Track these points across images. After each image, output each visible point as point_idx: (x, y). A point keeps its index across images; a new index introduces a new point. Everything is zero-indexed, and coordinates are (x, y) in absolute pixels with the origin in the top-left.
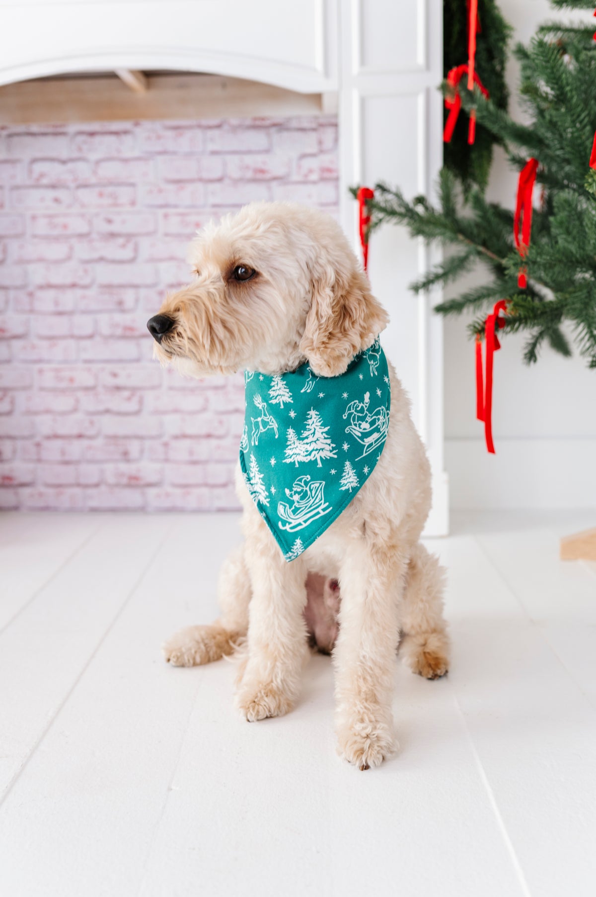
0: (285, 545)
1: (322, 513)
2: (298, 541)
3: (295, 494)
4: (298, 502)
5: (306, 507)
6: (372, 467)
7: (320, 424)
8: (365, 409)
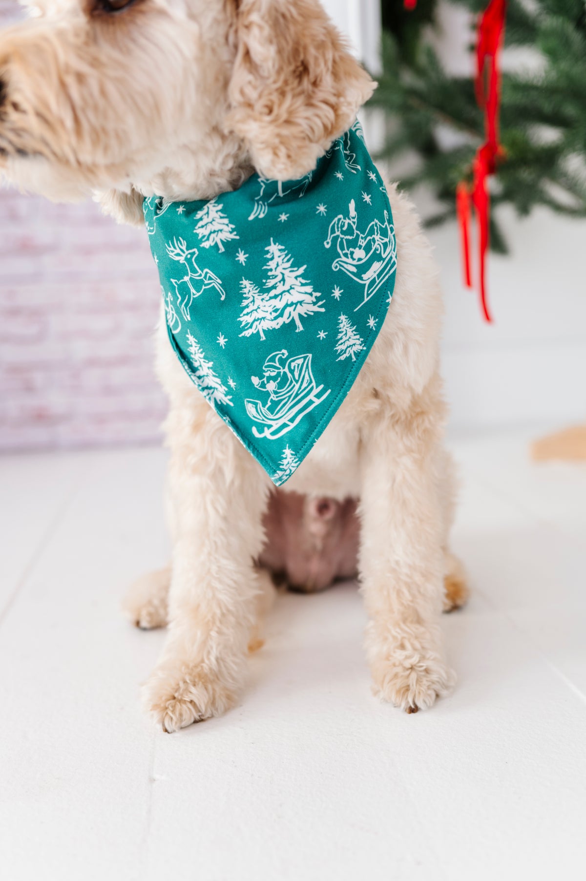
0: (269, 461)
1: (317, 402)
2: (288, 452)
3: (268, 382)
4: (276, 393)
5: (290, 397)
6: (381, 317)
7: (289, 264)
8: (354, 227)
